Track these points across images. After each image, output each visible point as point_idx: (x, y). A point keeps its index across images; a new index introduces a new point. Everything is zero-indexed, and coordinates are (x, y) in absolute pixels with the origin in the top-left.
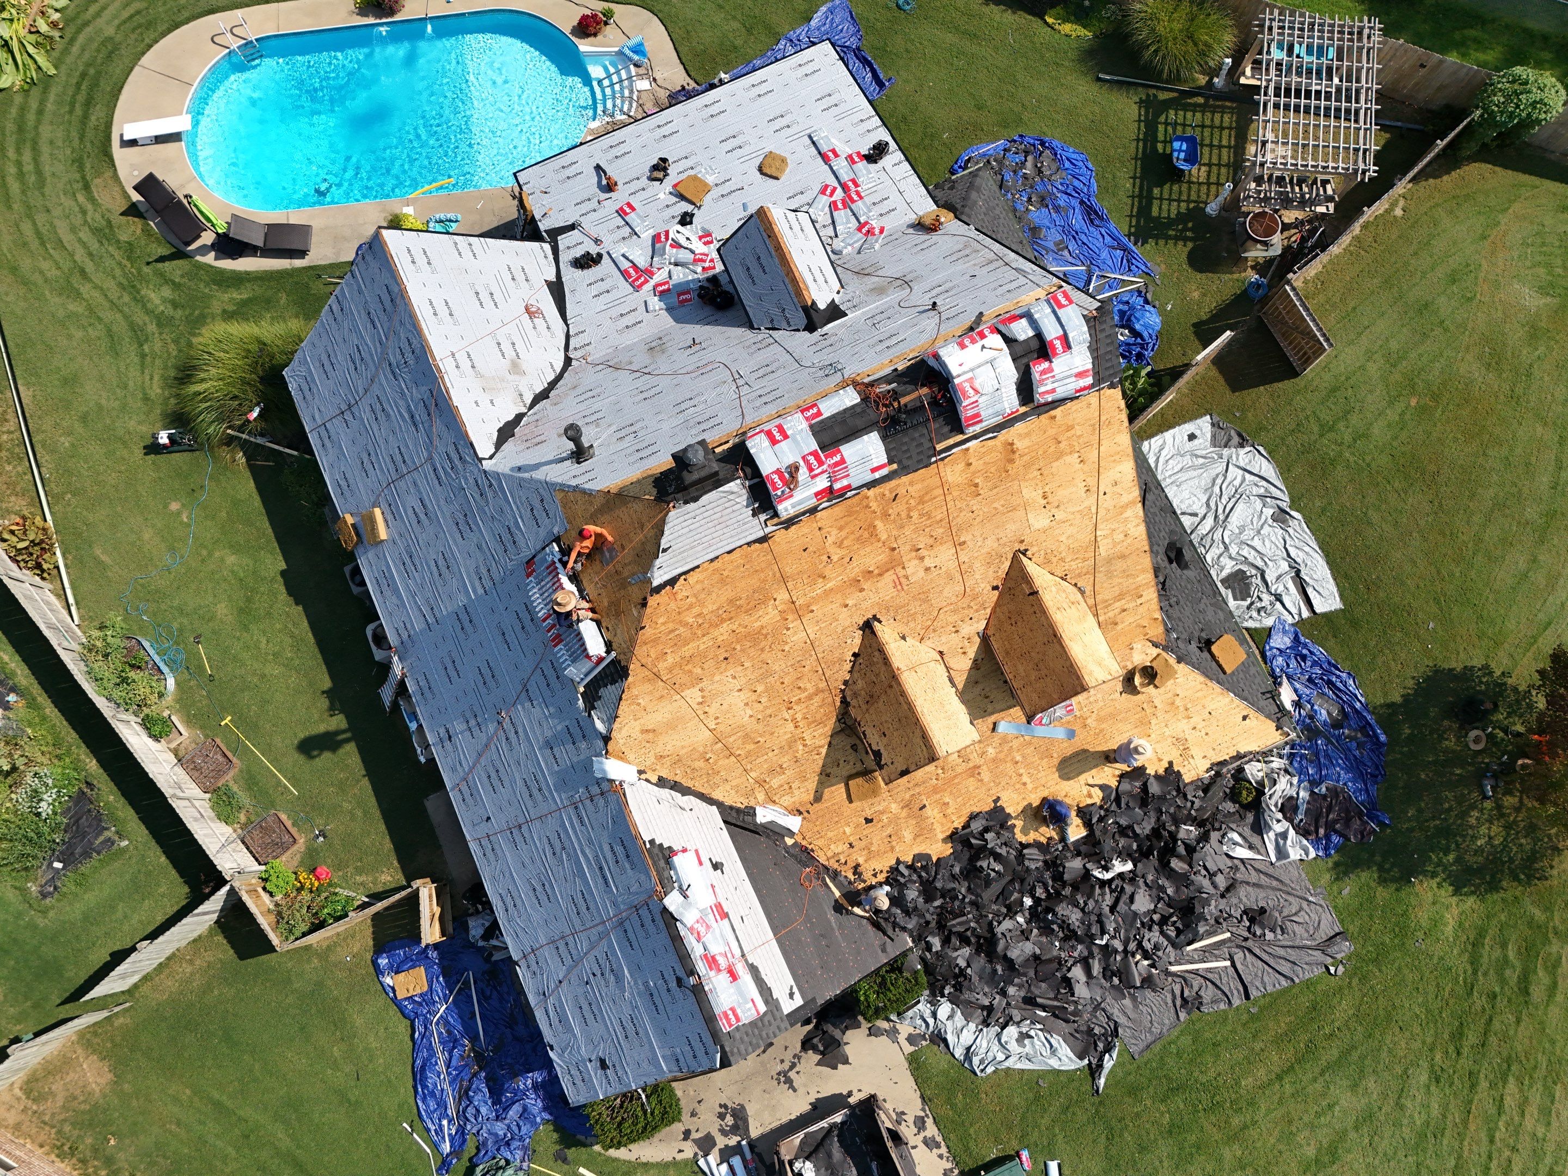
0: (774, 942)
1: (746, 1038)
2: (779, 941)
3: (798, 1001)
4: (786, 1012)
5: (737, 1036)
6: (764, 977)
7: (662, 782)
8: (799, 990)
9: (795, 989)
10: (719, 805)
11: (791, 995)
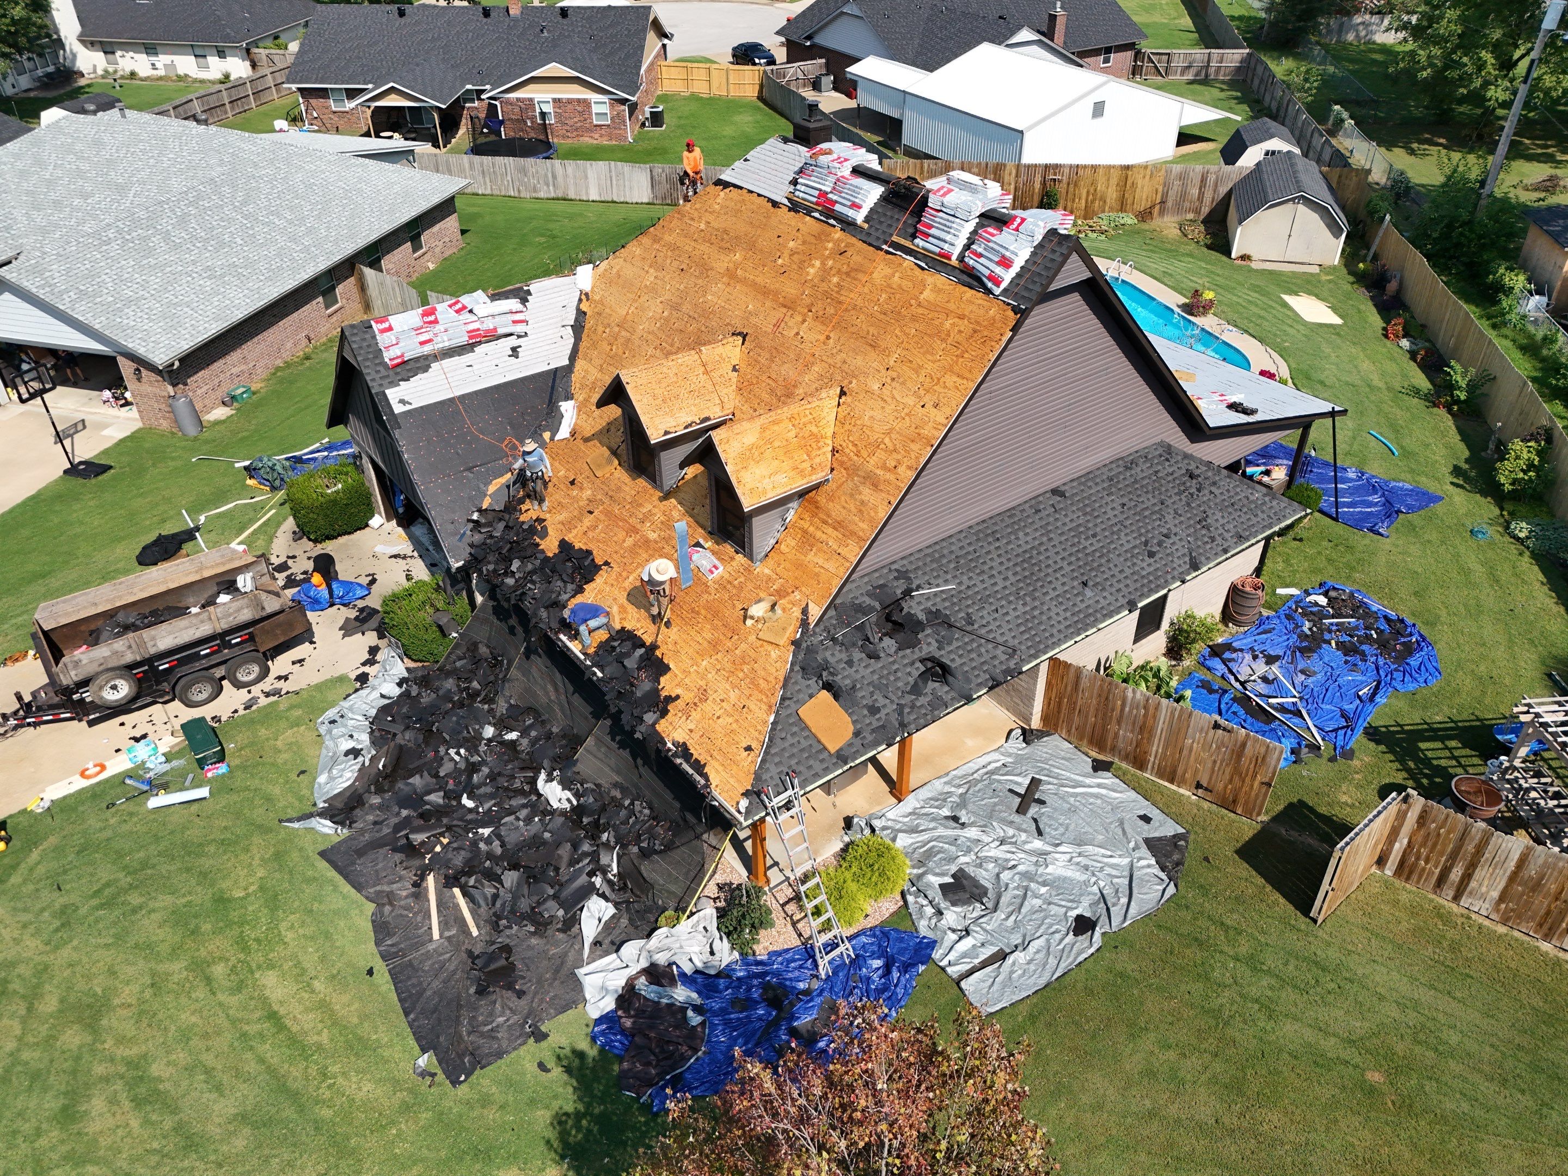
0: (451, 396)
1: (365, 344)
2: (451, 400)
3: (398, 409)
4: (387, 392)
5: (367, 336)
6: (419, 376)
7: (581, 314)
8: (409, 411)
9: (408, 407)
10: (569, 369)
11: (402, 402)
